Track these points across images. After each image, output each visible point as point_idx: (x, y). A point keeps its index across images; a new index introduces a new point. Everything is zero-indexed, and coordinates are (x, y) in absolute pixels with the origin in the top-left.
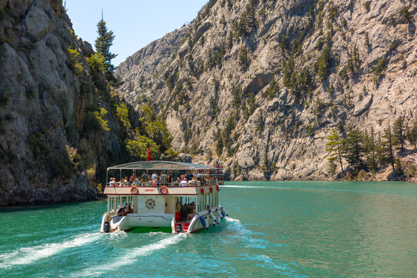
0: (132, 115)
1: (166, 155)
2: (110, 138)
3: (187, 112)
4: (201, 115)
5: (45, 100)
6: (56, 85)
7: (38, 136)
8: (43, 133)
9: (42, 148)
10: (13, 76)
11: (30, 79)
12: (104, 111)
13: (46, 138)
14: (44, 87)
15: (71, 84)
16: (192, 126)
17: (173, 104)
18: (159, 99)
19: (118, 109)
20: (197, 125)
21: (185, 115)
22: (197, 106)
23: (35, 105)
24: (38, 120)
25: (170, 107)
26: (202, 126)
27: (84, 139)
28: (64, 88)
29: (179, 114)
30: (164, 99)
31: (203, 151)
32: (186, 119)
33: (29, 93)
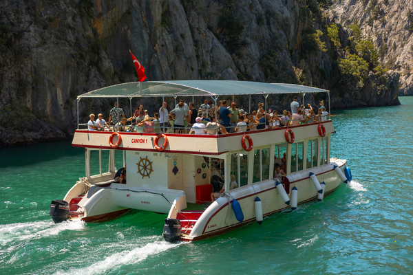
0: (342, 35)
1: (375, 72)
2: (322, 58)
3: (382, 27)
4: (398, 29)
5: (272, 26)
6: (279, 11)
7: (268, 59)
8: (272, 56)
9: (272, 70)
10: (246, 5)
11: (259, 7)
12: (319, 32)
13: (275, 60)
14: (270, 14)
15: (292, 9)
16: (388, 41)
17: (367, 19)
18: (353, 15)
19: (329, 29)
20: (393, 40)
21: (380, 30)
22: (393, 21)
23: (264, 31)
24: (267, 44)
25: (364, 23)
26: (399, 40)
27: (303, 60)
28: (288, 13)
29: (374, 29)
30: (358, 15)
31: (400, 66)
32: (381, 34)
33: (259, 21)
